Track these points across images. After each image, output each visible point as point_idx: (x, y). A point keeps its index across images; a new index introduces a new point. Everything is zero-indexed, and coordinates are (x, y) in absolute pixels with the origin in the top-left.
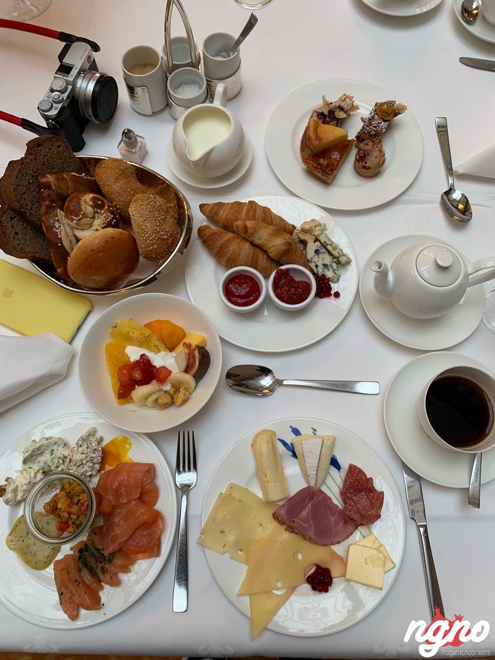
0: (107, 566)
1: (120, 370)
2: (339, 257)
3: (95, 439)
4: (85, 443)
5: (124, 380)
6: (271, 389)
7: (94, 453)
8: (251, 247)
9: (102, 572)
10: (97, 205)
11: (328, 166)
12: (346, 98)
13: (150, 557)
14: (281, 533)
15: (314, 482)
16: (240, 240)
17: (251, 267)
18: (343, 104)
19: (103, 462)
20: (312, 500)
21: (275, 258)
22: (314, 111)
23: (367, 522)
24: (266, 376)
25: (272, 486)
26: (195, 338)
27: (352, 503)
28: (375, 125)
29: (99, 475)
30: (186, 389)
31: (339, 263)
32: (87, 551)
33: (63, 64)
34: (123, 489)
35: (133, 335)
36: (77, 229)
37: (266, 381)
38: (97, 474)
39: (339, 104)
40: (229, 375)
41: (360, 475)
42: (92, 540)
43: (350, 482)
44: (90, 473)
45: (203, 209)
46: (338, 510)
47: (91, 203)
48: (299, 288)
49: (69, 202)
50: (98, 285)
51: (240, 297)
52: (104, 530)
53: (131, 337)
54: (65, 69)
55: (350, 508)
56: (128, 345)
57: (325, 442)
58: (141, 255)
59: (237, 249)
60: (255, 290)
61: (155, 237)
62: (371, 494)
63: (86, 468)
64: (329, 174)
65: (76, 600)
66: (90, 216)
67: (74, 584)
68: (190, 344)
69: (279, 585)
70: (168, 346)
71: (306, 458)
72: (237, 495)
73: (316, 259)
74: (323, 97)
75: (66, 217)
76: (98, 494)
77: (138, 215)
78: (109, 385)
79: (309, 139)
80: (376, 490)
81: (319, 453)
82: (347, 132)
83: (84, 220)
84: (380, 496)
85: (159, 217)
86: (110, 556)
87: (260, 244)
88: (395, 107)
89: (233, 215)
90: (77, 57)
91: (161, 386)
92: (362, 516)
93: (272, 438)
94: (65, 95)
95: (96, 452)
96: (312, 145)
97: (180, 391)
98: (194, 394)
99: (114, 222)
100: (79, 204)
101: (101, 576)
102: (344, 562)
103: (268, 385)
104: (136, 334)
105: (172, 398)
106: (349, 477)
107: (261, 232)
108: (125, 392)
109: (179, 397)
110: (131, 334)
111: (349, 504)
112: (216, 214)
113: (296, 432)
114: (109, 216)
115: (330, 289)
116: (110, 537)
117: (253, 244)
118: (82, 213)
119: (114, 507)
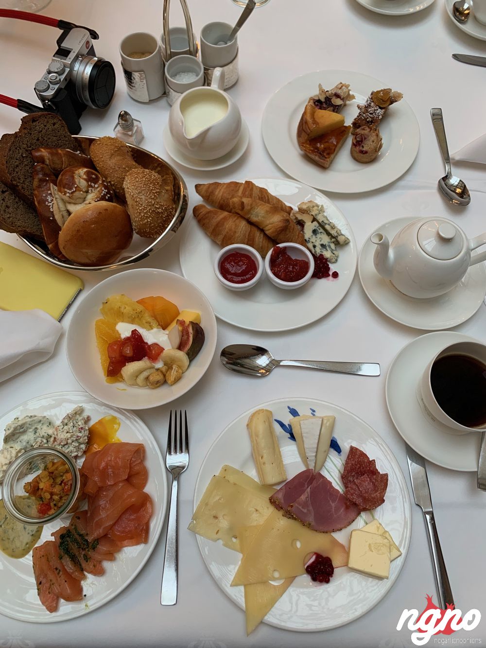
0: (90, 553)
1: (110, 346)
2: (337, 236)
3: (81, 418)
4: (71, 421)
5: (114, 356)
6: (268, 370)
7: (81, 432)
8: (247, 224)
9: (85, 560)
10: (91, 180)
11: (325, 149)
12: (342, 87)
13: (138, 543)
14: (279, 519)
15: (314, 465)
16: (236, 218)
17: (247, 245)
18: (339, 92)
19: (90, 442)
20: (311, 484)
21: (271, 235)
22: (311, 99)
23: (370, 506)
24: (263, 355)
25: (268, 468)
26: (188, 315)
27: (354, 487)
28: (371, 112)
29: (85, 457)
30: (179, 367)
31: (337, 243)
32: (69, 536)
33: (61, 47)
34: (110, 470)
35: (125, 311)
36: (70, 203)
37: (262, 361)
38: (82, 455)
39: (335, 91)
40: (224, 353)
41: (361, 458)
42: (75, 525)
43: (352, 464)
44: (76, 454)
45: (199, 189)
46: (339, 495)
47: (85, 177)
48: (297, 266)
49: (62, 175)
50: (90, 260)
51: (236, 274)
52: (89, 515)
53: (123, 313)
54: (63, 53)
55: (352, 491)
56: (119, 322)
57: (325, 421)
58: (135, 230)
59: (233, 227)
60: (251, 268)
61: (150, 210)
62: (375, 477)
63: (71, 448)
64: (326, 158)
65: (56, 589)
66: (84, 190)
67: (53, 571)
68: (184, 321)
69: (276, 575)
70: (161, 323)
71: (304, 439)
72: (232, 478)
73: (313, 239)
74: (320, 85)
75: (60, 191)
76: (83, 475)
77: (133, 187)
78: (98, 362)
79: (306, 123)
80: (379, 473)
81: (318, 434)
82: (344, 117)
83: (77, 194)
84: (384, 479)
85: (154, 190)
86: (94, 542)
87: (256, 222)
88: (391, 95)
89: (229, 194)
90: (75, 43)
91: (153, 364)
92: (365, 500)
93: (268, 418)
94: (63, 77)
95: (83, 431)
96: (310, 130)
97: (172, 368)
98: (187, 373)
99: (108, 197)
100: (73, 177)
101: (84, 564)
102: (346, 551)
103: (264, 365)
104: (127, 310)
105: (164, 376)
106: (350, 459)
107: (259, 209)
108: (114, 371)
109: (172, 374)
110: (122, 310)
111: (351, 487)
112: (212, 193)
113: (294, 413)
114: (103, 190)
115: (329, 269)
116: (95, 521)
117: (250, 222)
118: (76, 186)
119: (100, 489)
